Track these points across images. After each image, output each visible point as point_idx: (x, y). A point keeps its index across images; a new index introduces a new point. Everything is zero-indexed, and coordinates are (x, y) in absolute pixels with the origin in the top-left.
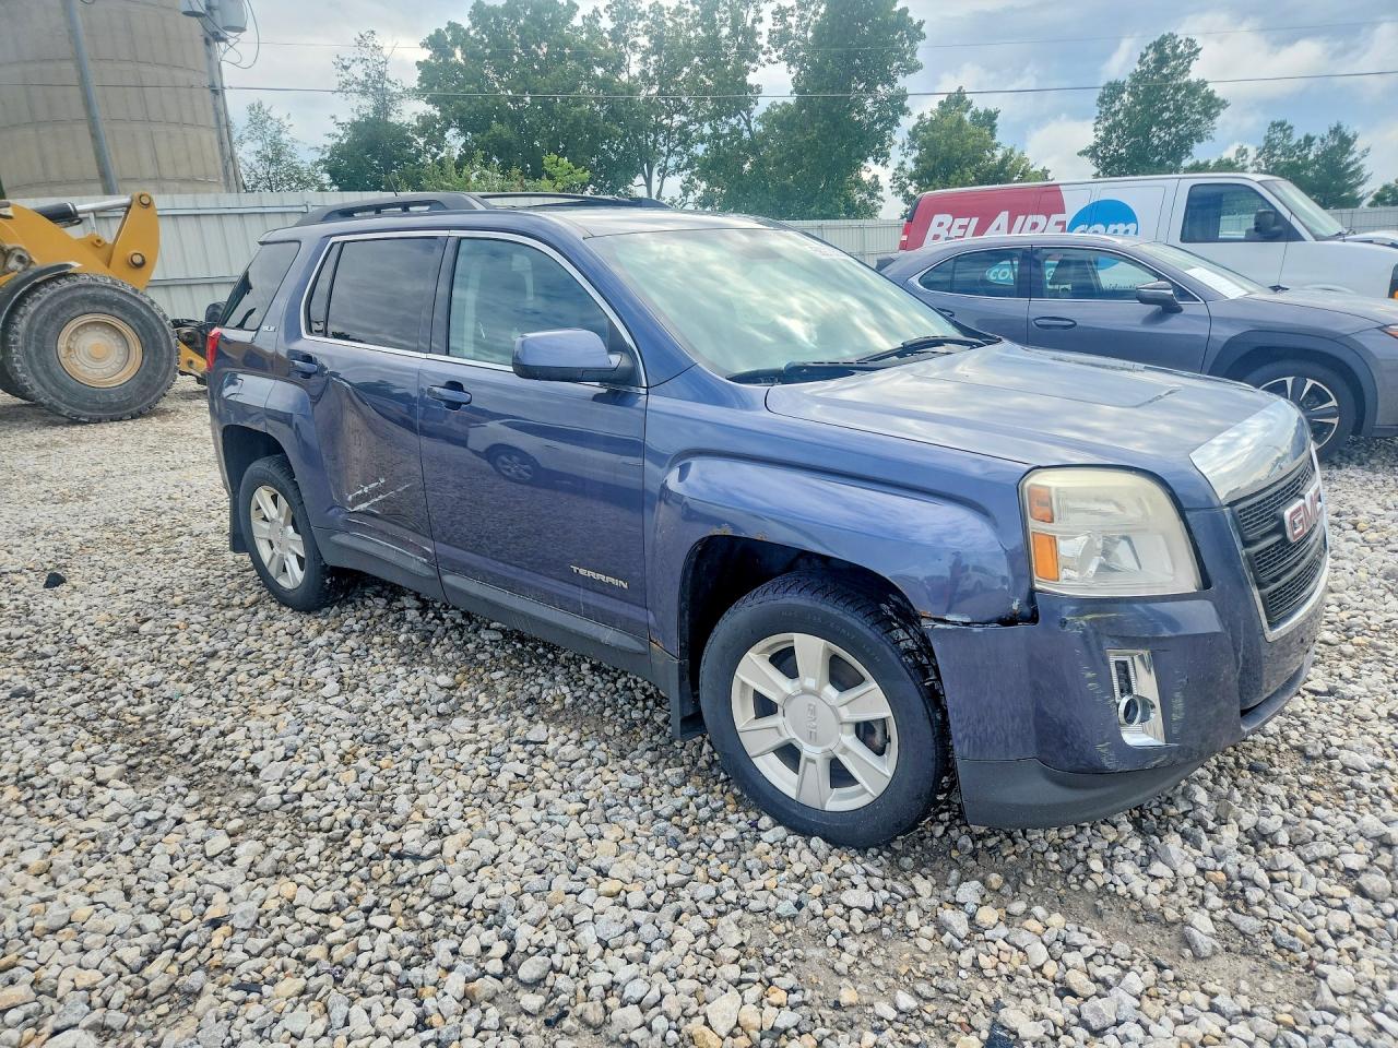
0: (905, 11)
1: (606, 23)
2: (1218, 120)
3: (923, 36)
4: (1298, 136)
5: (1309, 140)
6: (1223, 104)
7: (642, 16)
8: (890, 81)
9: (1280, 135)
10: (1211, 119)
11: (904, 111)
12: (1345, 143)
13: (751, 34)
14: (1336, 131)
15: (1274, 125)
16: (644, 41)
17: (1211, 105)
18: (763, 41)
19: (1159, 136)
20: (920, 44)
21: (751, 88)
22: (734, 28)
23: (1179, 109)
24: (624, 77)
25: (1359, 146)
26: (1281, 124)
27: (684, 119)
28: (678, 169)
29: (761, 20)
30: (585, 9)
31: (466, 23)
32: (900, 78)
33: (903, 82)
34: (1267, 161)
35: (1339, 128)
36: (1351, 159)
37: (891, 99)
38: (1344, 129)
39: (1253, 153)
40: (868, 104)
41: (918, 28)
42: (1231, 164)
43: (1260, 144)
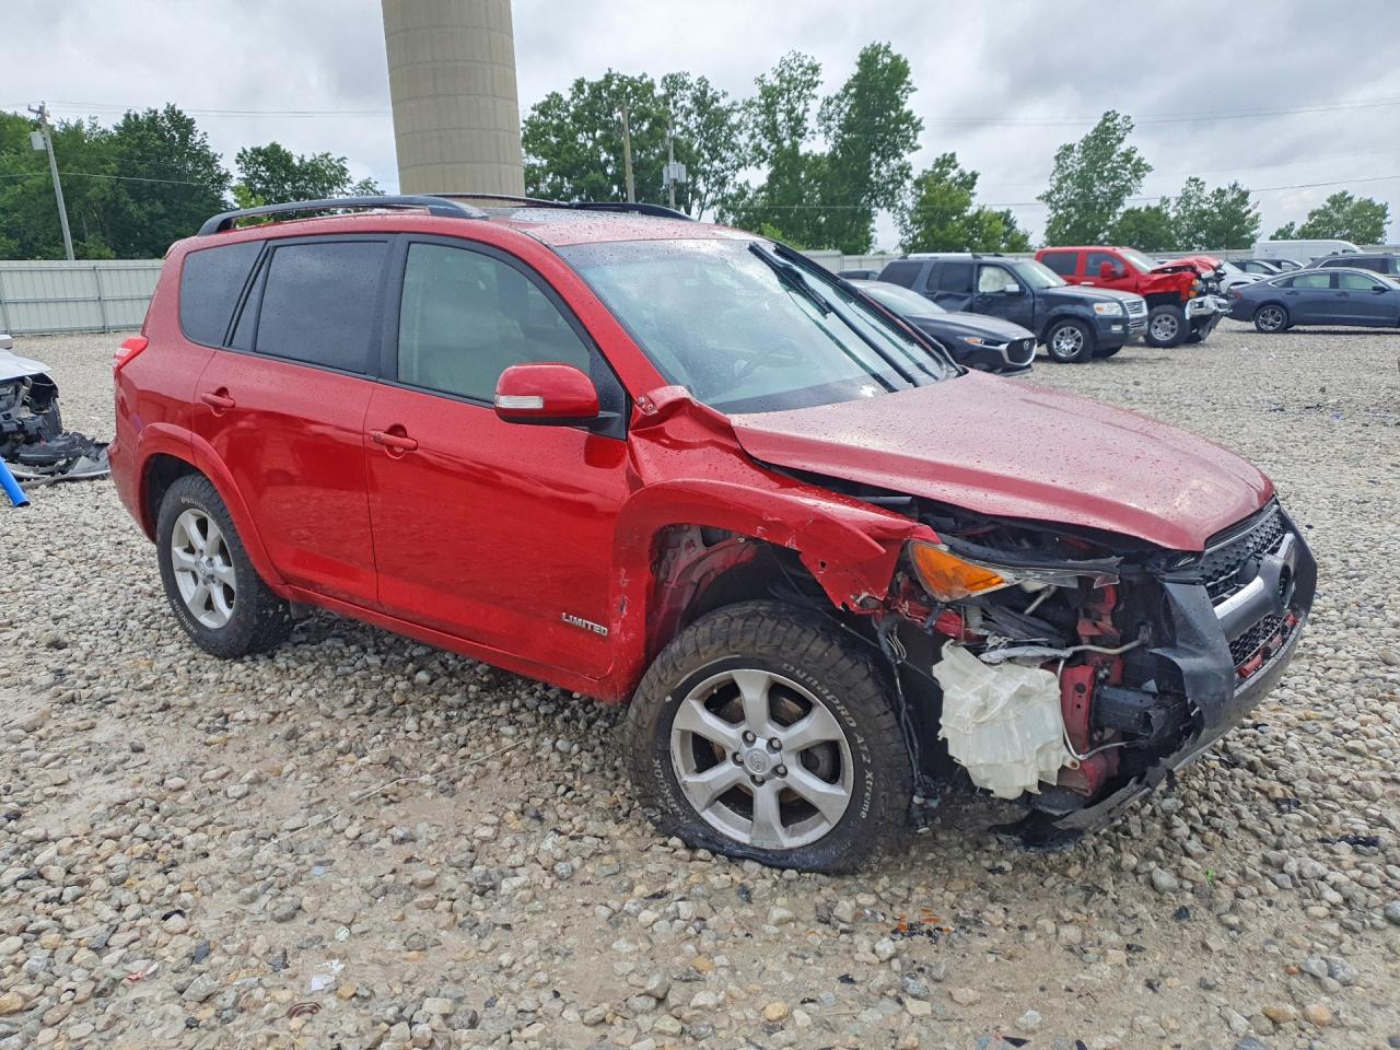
0: (911, 112)
2: (1143, 180)
3: (922, 128)
4: (1208, 191)
5: (1220, 192)
6: (1148, 169)
7: (689, 88)
8: (900, 156)
9: (1193, 188)
10: (1138, 177)
11: (908, 176)
12: (1244, 195)
15: (1191, 180)
17: (1139, 169)
19: (1100, 188)
20: (920, 133)
23: (1115, 171)
25: (1251, 199)
26: (1196, 180)
28: (714, 203)
32: (905, 153)
33: (908, 157)
34: (1184, 208)
35: (1235, 186)
36: (1248, 208)
37: (901, 168)
38: (1240, 187)
39: (1173, 202)
40: (883, 170)
41: (919, 123)
42: (1158, 210)
43: (1181, 196)
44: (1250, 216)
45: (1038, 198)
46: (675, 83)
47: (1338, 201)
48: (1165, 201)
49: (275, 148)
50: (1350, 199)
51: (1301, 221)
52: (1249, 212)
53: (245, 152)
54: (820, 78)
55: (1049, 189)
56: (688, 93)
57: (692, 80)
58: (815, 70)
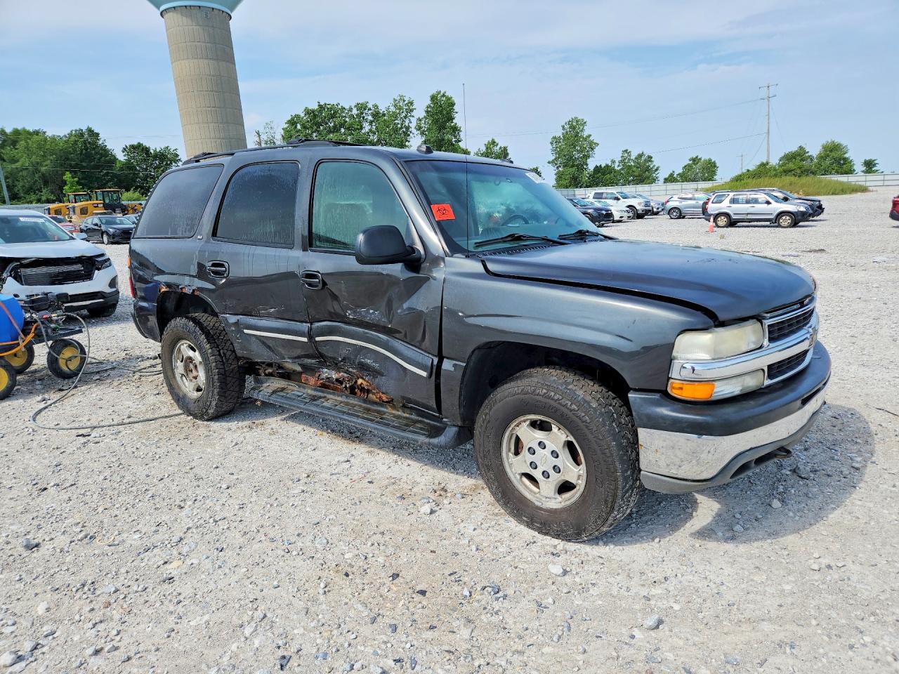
1: (355, 112)
2: (596, 151)
3: (462, 131)
5: (640, 156)
6: (597, 145)
7: (370, 109)
9: (626, 155)
10: (592, 149)
12: (650, 158)
13: (408, 128)
14: (646, 154)
15: (624, 151)
16: (370, 118)
17: (593, 145)
18: (413, 130)
22: (402, 126)
24: (363, 131)
25: (654, 159)
26: (626, 151)
29: (411, 123)
30: (347, 107)
31: (302, 115)
34: (622, 164)
36: (653, 164)
39: (617, 164)
42: (610, 166)
43: (621, 159)
44: (655, 168)
45: (549, 163)
46: (362, 107)
47: (695, 160)
48: (613, 162)
49: (140, 145)
50: (700, 159)
51: (679, 170)
52: (654, 166)
53: (127, 147)
54: (414, 107)
55: (554, 158)
56: (370, 112)
57: (370, 106)
58: (412, 103)
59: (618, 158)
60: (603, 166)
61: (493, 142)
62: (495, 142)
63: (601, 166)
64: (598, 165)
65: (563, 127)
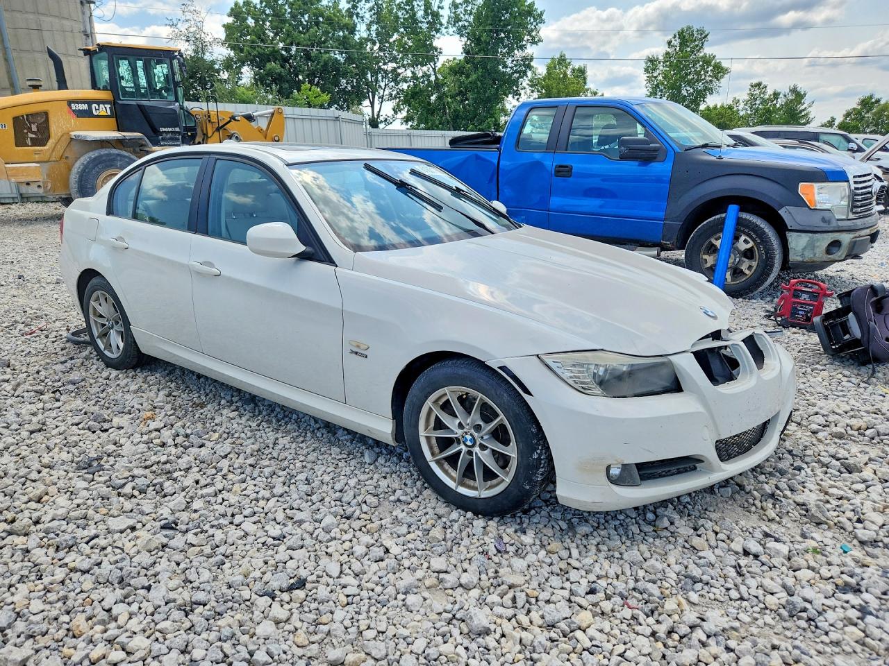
0: (532, 4)
2: (722, 80)
3: (542, 21)
4: (770, 92)
5: (776, 95)
6: (727, 71)
8: (522, 48)
9: (757, 92)
10: (718, 80)
11: (531, 68)
12: (799, 96)
13: (436, 15)
14: (794, 90)
15: (756, 85)
16: (369, 16)
17: (719, 71)
18: (444, 21)
19: (686, 89)
20: (542, 26)
21: (436, 49)
22: (426, 11)
23: (698, 74)
24: (357, 38)
25: (807, 101)
26: (759, 84)
27: (394, 65)
28: (391, 97)
29: (442, 8)
32: (528, 45)
33: (530, 50)
34: (751, 108)
36: (803, 107)
37: (524, 59)
38: (798, 89)
39: (742, 103)
40: (509, 62)
41: (541, 15)
42: (730, 108)
43: (747, 98)
44: (803, 114)
47: (868, 103)
48: (736, 102)
50: (878, 101)
51: (841, 118)
52: (804, 110)
59: (744, 96)
60: (718, 107)
61: (562, 61)
62: (564, 60)
63: (715, 108)
64: (711, 106)
65: (669, 43)
